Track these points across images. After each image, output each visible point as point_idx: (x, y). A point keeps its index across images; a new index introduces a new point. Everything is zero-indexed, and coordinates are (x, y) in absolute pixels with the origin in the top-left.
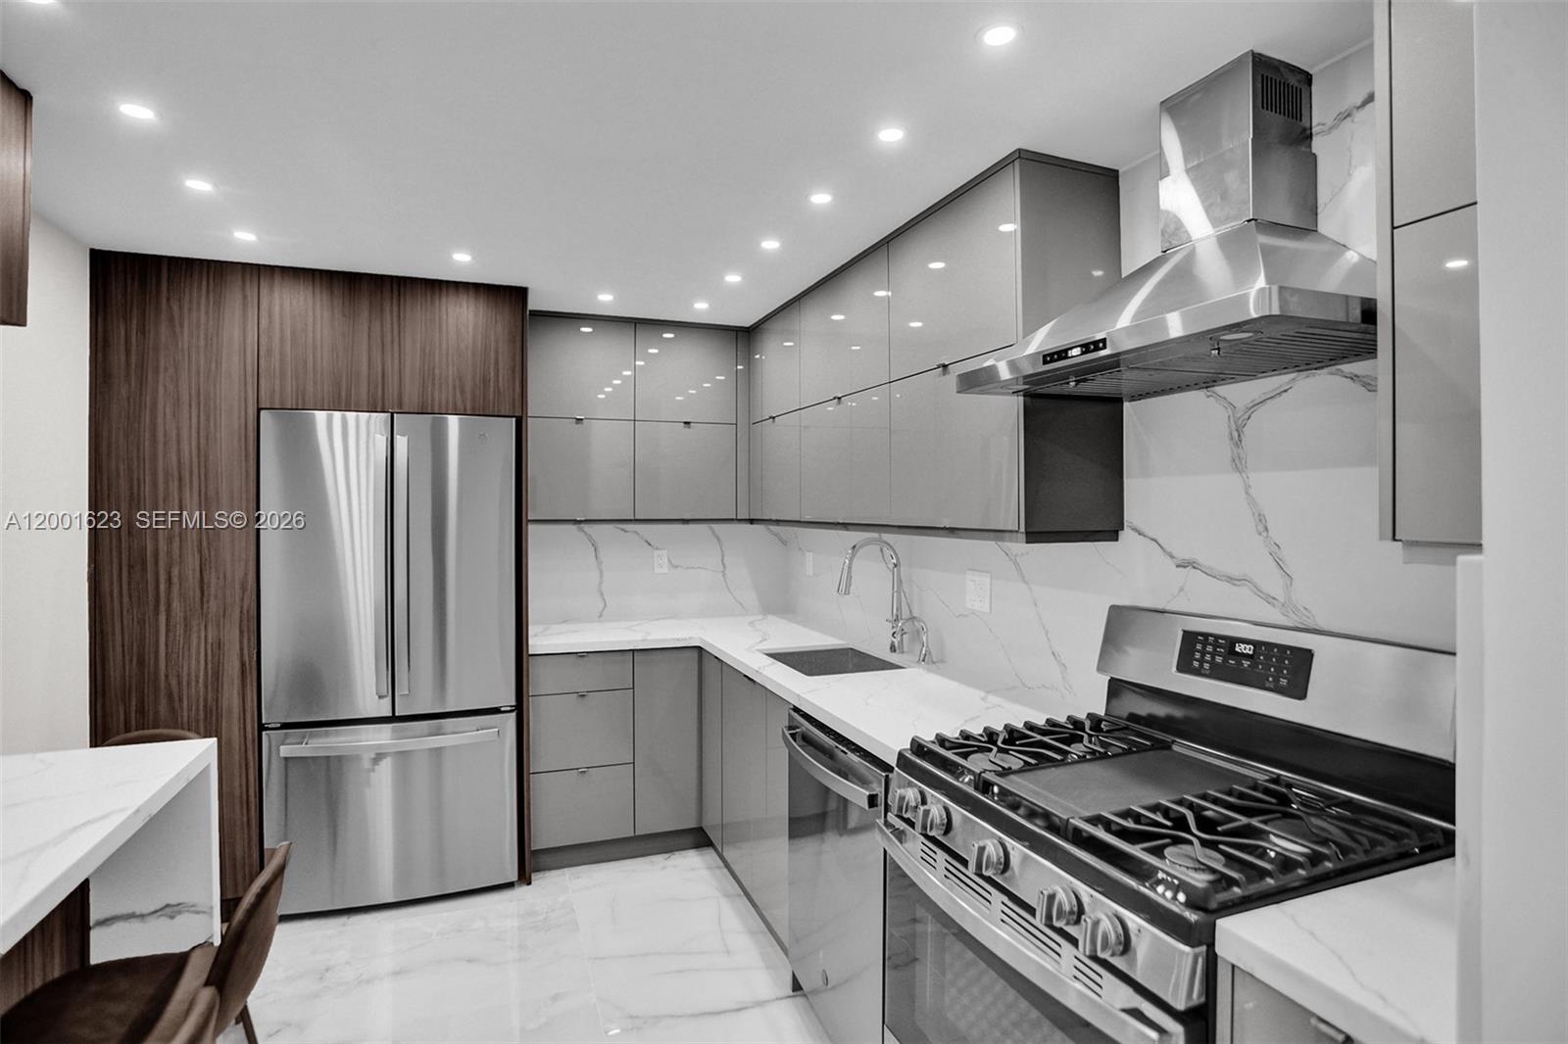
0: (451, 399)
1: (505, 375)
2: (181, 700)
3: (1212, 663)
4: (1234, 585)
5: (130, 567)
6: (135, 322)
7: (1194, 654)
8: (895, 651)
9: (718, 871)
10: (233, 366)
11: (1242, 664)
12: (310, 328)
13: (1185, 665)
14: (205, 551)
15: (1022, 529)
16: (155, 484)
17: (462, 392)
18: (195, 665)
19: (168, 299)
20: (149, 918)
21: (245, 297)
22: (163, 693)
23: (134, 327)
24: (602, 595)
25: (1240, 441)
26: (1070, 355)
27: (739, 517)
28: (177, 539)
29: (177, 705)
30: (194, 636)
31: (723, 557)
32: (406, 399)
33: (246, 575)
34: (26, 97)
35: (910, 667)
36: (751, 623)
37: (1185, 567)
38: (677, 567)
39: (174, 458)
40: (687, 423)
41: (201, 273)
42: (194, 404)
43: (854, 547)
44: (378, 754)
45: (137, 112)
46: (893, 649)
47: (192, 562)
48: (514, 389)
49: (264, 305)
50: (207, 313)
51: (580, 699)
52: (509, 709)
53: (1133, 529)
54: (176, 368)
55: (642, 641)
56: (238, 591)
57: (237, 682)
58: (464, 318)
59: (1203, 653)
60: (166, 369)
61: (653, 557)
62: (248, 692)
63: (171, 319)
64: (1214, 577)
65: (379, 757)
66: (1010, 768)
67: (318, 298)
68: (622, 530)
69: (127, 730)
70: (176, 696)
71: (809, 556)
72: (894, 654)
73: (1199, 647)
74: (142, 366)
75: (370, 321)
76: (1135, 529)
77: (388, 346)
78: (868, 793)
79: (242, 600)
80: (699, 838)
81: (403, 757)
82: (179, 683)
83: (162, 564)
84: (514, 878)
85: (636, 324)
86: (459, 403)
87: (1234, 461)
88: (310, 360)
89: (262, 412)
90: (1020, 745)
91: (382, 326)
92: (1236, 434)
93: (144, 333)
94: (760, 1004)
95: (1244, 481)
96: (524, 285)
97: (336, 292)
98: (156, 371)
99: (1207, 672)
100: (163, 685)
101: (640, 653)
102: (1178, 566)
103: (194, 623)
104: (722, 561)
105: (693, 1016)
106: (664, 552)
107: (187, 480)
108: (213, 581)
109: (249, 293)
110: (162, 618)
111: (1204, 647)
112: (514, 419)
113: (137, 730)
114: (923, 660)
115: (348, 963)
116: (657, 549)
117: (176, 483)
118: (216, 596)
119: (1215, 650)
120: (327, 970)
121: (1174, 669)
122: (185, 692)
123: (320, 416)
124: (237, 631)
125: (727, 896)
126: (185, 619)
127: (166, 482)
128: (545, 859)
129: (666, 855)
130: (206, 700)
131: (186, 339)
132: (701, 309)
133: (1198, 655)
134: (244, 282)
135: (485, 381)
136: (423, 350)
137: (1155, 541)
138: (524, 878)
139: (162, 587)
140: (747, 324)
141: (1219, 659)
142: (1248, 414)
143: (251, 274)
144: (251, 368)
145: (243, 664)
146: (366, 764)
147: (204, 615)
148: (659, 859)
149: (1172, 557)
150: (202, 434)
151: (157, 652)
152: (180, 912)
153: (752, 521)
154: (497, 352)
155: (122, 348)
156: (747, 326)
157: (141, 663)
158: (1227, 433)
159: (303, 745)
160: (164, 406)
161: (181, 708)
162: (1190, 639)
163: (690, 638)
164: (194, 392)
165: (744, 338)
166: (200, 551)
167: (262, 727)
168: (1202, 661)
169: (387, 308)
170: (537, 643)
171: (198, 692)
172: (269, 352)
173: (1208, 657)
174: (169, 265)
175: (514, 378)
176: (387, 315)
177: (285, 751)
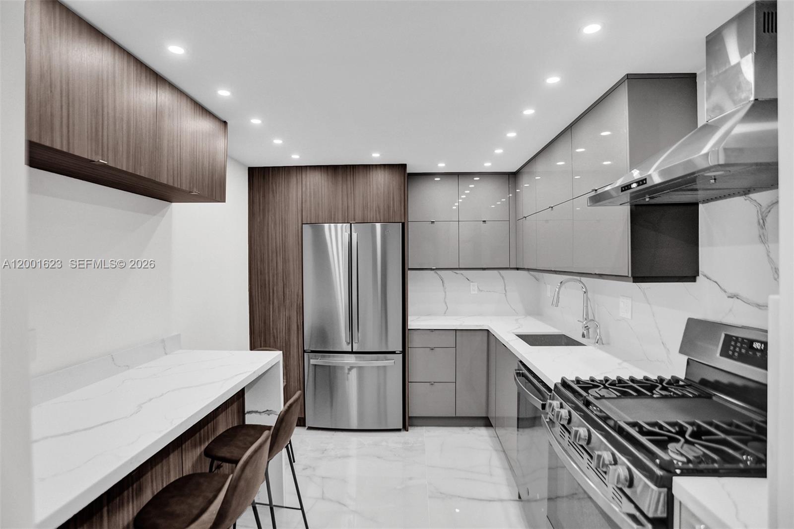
0: (375, 216)
1: (397, 204)
2: (277, 338)
3: (740, 353)
4: (760, 308)
5: (261, 286)
6: (261, 193)
7: (730, 347)
8: (584, 337)
9: (494, 438)
10: (293, 208)
11: (756, 355)
12: (320, 190)
13: (724, 353)
14: (285, 280)
15: (630, 275)
16: (268, 255)
17: (379, 212)
18: (281, 325)
19: (272, 183)
20: (262, 414)
21: (297, 180)
22: (272, 335)
23: (261, 195)
24: (446, 303)
25: (764, 225)
26: (632, 187)
27: (511, 267)
28: (276, 276)
29: (276, 340)
30: (281, 315)
31: (505, 286)
32: (357, 217)
33: (298, 290)
34: (225, 123)
35: (589, 345)
36: (517, 320)
37: (732, 298)
38: (482, 291)
39: (274, 244)
40: (484, 221)
41: (282, 171)
42: (281, 223)
43: (561, 282)
44: (351, 367)
45: (256, 121)
46: (583, 336)
47: (281, 284)
48: (401, 211)
49: (304, 183)
50: (285, 188)
51: (431, 350)
52: (399, 352)
53: (704, 276)
54: (275, 210)
55: (460, 325)
56: (296, 296)
57: (296, 332)
58: (381, 180)
59: (735, 347)
60: (271, 210)
61: (470, 285)
62: (300, 337)
63: (273, 191)
64: (749, 304)
65: (350, 369)
66: (604, 396)
67: (323, 178)
68: (455, 273)
69: (261, 347)
70: (276, 337)
71: (549, 287)
72: (584, 339)
73: (733, 343)
74: (264, 209)
75: (342, 185)
76: (705, 276)
77: (349, 195)
78: (542, 402)
79: (297, 300)
80: (486, 422)
81: (360, 368)
82: (277, 332)
83: (271, 285)
84: (401, 428)
85: (459, 175)
86: (378, 218)
87: (760, 236)
88: (320, 203)
89: (303, 225)
90: (618, 387)
91: (347, 187)
92: (761, 221)
93: (264, 196)
94: (501, 500)
95: (766, 248)
96: (405, 163)
97: (329, 174)
98: (268, 211)
99: (736, 358)
100: (272, 332)
101: (459, 331)
102: (729, 297)
103: (282, 309)
104: (505, 288)
105: (469, 499)
106: (476, 284)
107: (279, 255)
108: (288, 293)
109: (298, 178)
110: (271, 306)
111: (736, 344)
112: (401, 224)
113: (264, 347)
114: (597, 343)
115: (332, 449)
116: (472, 282)
117: (275, 254)
118: (289, 298)
119: (742, 345)
120: (325, 450)
121: (718, 355)
122: (279, 336)
123: (326, 226)
124: (296, 313)
125: (496, 450)
126: (279, 307)
127: (272, 254)
128: (415, 421)
129: (471, 428)
130: (285, 339)
131: (278, 198)
132: (487, 166)
133: (732, 348)
134: (297, 174)
135: (389, 207)
136: (363, 196)
137: (716, 282)
138: (405, 428)
139: (271, 294)
140: (514, 170)
141: (743, 351)
142: (769, 209)
143: (299, 170)
144: (299, 208)
145: (298, 326)
146: (346, 371)
147: (285, 306)
148: (467, 429)
149: (725, 292)
150: (283, 234)
151: (270, 319)
152: (271, 413)
153: (518, 269)
154: (393, 194)
155: (258, 204)
156: (515, 171)
157: (265, 323)
158: (756, 221)
159: (319, 360)
160: (271, 225)
161: (278, 341)
162: (728, 338)
163: (483, 325)
164: (280, 218)
165: (512, 177)
166: (283, 281)
167: (304, 351)
168: (734, 351)
169: (349, 178)
170: (412, 324)
171: (283, 336)
172: (306, 201)
173: (737, 349)
174: (272, 169)
175: (401, 206)
176: (349, 183)
177: (313, 362)
